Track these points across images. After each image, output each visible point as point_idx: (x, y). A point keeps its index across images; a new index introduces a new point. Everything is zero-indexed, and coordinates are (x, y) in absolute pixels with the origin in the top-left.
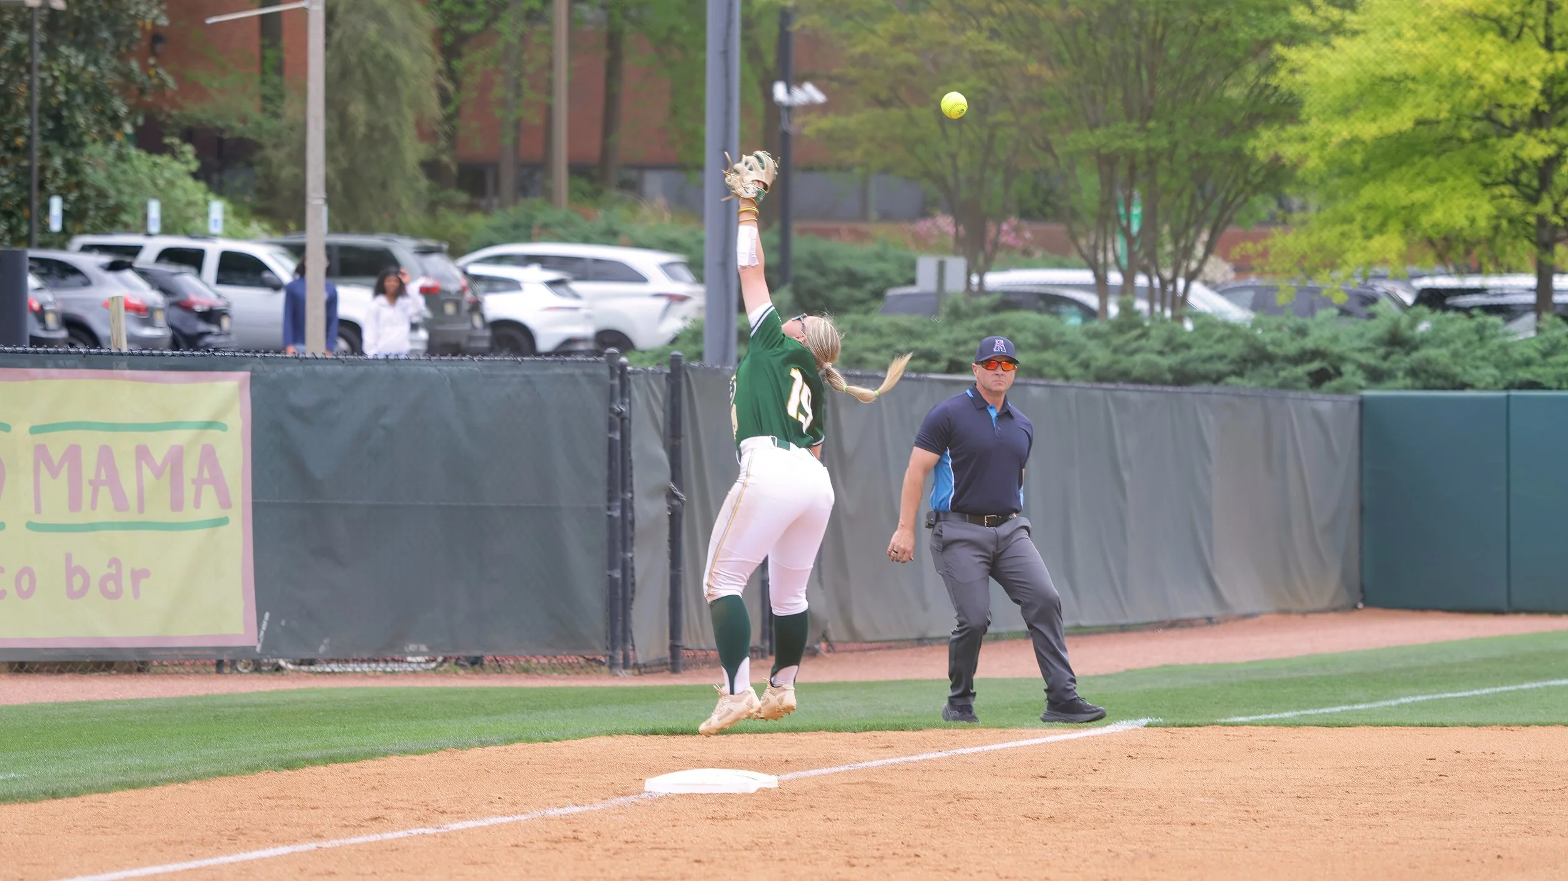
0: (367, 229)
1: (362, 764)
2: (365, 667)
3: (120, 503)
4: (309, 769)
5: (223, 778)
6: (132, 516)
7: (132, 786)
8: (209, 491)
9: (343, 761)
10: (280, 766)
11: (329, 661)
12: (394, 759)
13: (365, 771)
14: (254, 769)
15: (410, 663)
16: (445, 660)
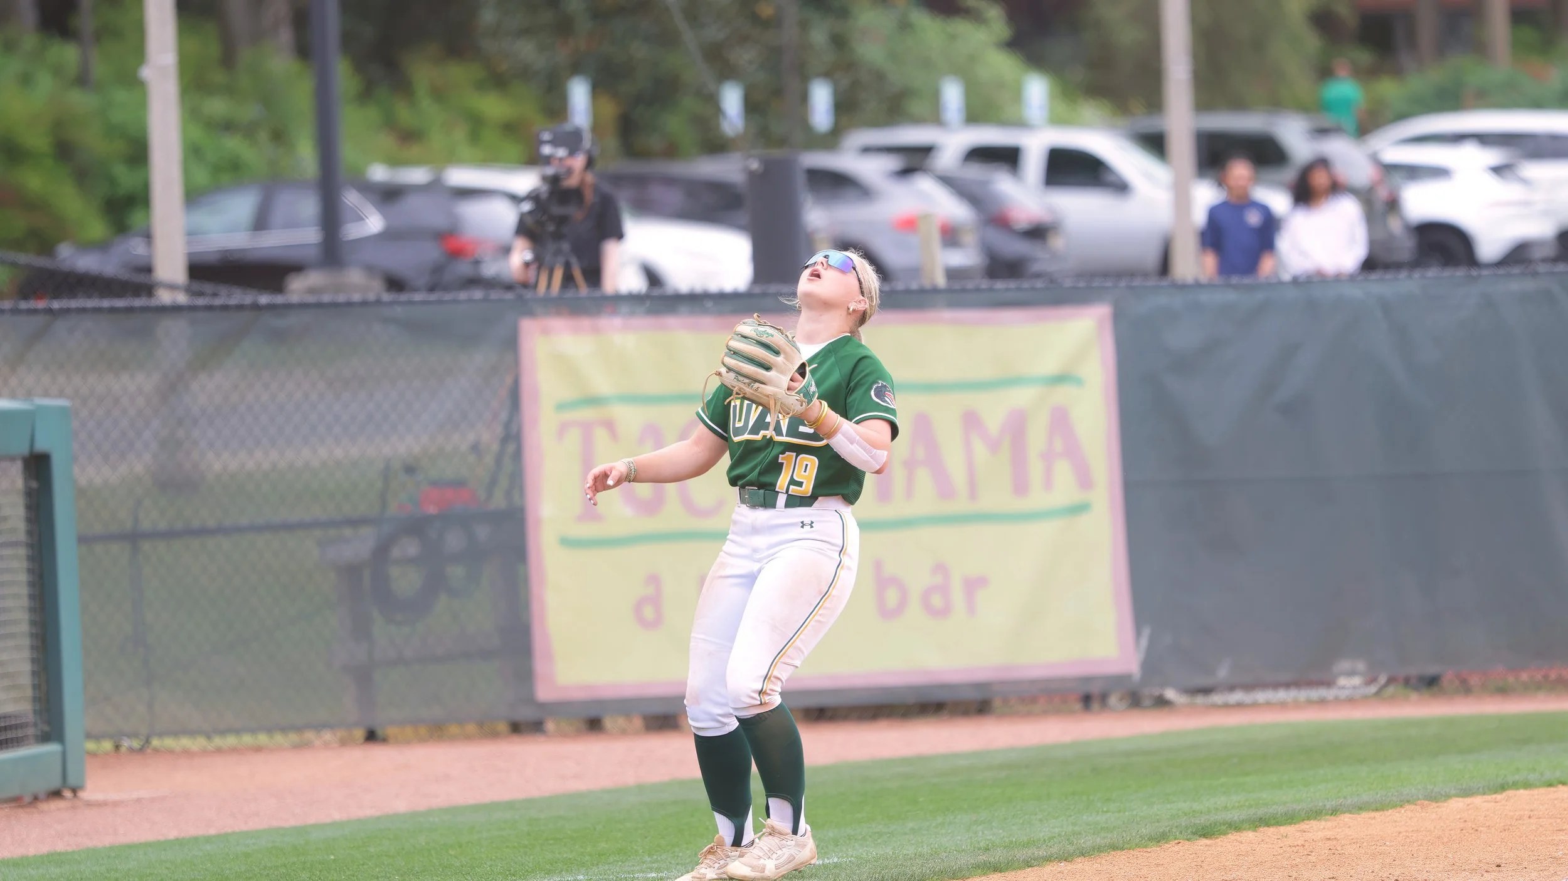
0: (1238, 105)
1: (1304, 826)
2: (1282, 695)
3: (945, 490)
4: (1233, 836)
5: (1119, 852)
6: (961, 505)
7: (997, 869)
8: (1063, 471)
9: (1278, 824)
10: (1194, 834)
11: (1232, 688)
12: (1346, 818)
13: (1309, 836)
14: (1161, 838)
15: (1343, 688)
16: (1391, 680)
